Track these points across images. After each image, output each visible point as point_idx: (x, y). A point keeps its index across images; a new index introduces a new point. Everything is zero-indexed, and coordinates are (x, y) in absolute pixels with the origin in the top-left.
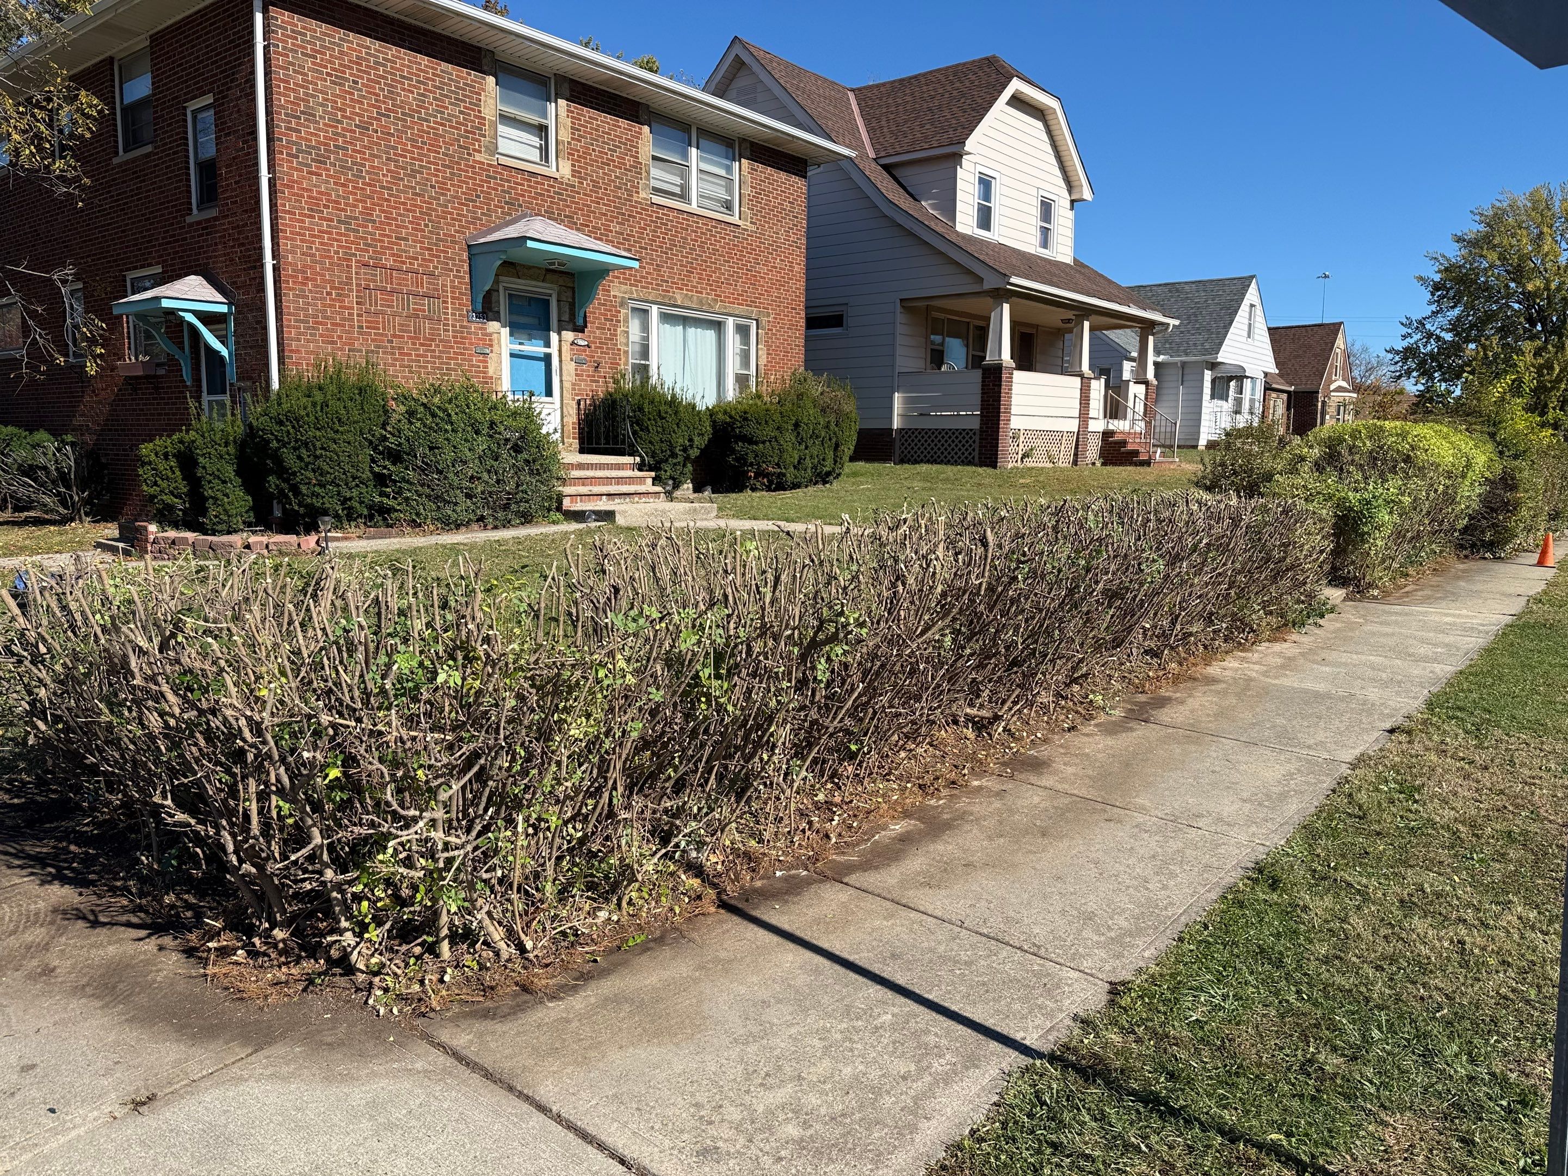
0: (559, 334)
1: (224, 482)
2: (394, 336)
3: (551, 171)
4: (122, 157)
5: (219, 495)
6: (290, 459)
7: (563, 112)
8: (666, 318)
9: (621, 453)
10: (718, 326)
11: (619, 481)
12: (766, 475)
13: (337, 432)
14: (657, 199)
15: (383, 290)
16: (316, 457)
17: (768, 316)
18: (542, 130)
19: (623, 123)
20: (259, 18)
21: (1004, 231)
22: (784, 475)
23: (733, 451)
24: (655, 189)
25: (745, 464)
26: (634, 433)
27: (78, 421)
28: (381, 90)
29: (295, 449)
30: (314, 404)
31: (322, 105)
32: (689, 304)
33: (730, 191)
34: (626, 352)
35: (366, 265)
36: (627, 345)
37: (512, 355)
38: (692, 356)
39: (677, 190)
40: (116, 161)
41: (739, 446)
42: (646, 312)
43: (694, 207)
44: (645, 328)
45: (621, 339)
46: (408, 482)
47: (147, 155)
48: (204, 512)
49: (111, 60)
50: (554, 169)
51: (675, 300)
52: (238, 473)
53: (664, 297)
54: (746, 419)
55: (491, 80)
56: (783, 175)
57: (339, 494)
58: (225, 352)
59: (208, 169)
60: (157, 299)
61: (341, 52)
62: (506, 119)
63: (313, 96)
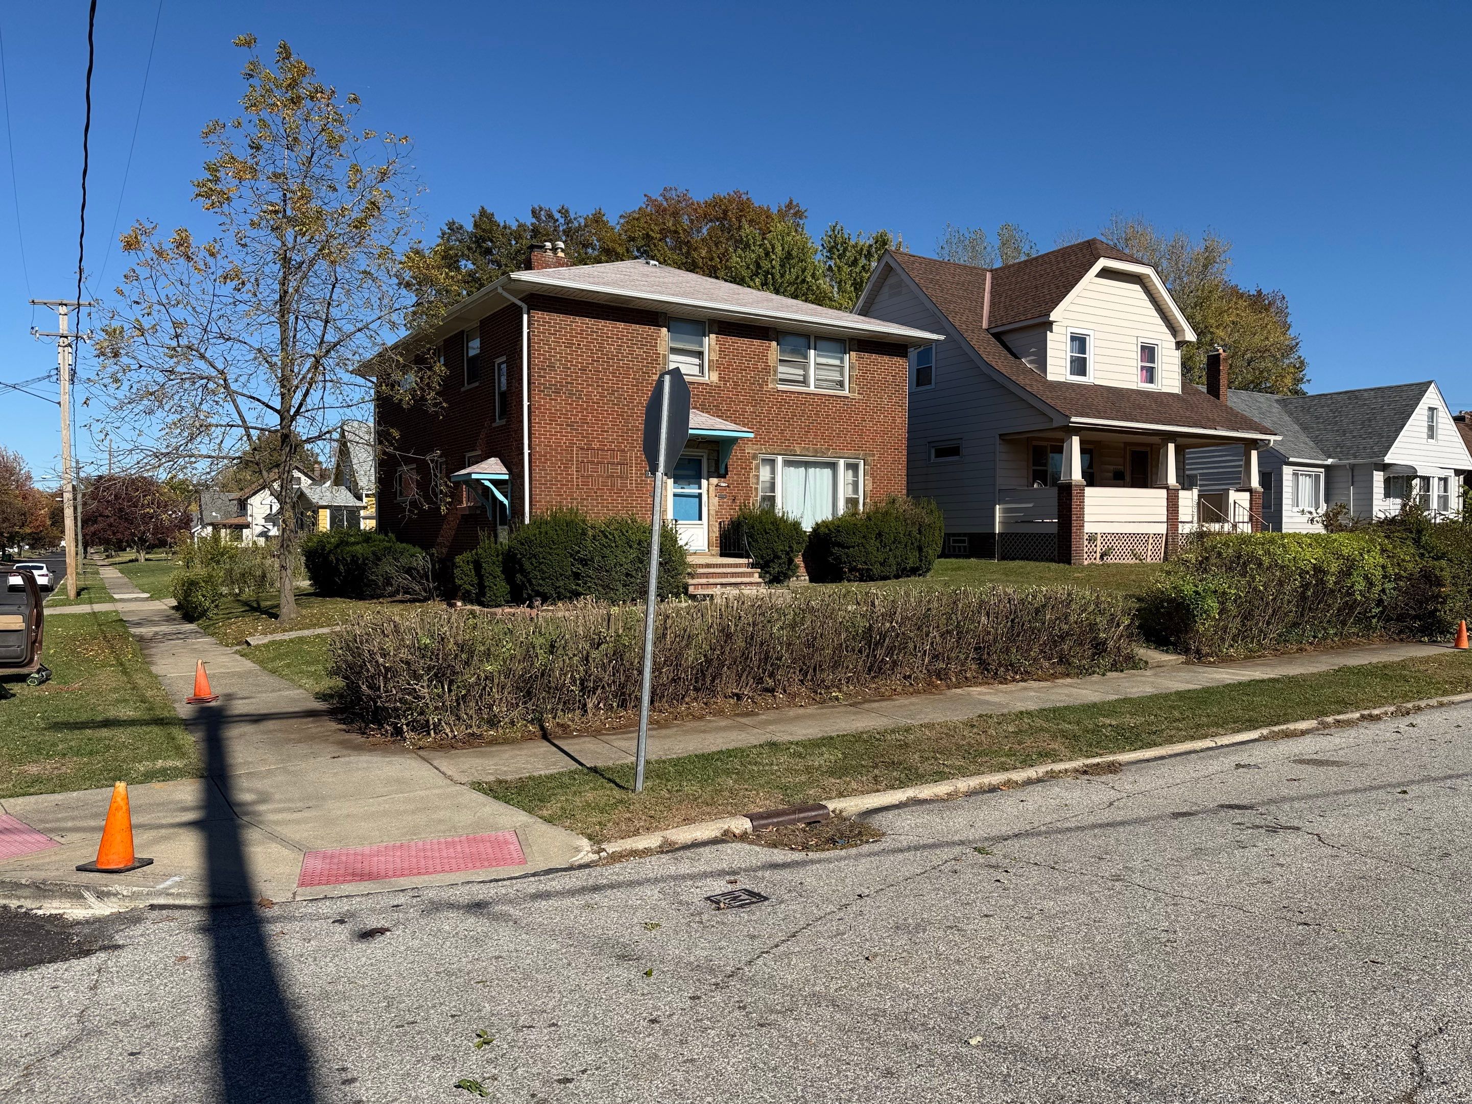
0: (708, 480)
1: (495, 577)
2: (598, 489)
3: (706, 379)
4: (467, 387)
5: (492, 585)
6: (527, 566)
7: (713, 342)
8: (787, 463)
9: (740, 556)
10: (833, 466)
11: (734, 575)
12: (858, 570)
13: (551, 549)
14: (781, 387)
15: (592, 462)
16: (541, 563)
17: (874, 455)
18: (700, 355)
19: (756, 342)
20: (525, 317)
21: (1098, 374)
22: (871, 570)
23: (832, 554)
24: (780, 380)
25: (841, 563)
26: (749, 543)
27: (440, 540)
28: (594, 347)
29: (530, 558)
30: (540, 533)
31: (559, 360)
32: (807, 453)
33: (842, 375)
34: (756, 489)
35: (582, 449)
36: (757, 483)
37: (675, 495)
38: (812, 488)
39: (801, 378)
40: (463, 389)
41: (835, 550)
42: (774, 460)
43: (812, 388)
44: (773, 472)
45: (752, 480)
46: (590, 577)
47: (477, 387)
48: (484, 595)
49: (463, 332)
50: (707, 378)
51: (795, 451)
52: (503, 572)
53: (786, 450)
54: (839, 531)
55: (664, 330)
56: (886, 358)
57: (552, 584)
58: (506, 502)
59: (503, 395)
60: (470, 474)
61: (571, 329)
62: (674, 351)
63: (554, 356)
